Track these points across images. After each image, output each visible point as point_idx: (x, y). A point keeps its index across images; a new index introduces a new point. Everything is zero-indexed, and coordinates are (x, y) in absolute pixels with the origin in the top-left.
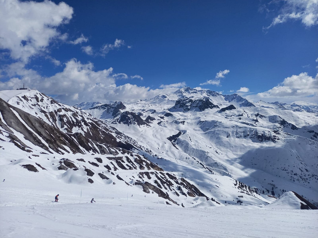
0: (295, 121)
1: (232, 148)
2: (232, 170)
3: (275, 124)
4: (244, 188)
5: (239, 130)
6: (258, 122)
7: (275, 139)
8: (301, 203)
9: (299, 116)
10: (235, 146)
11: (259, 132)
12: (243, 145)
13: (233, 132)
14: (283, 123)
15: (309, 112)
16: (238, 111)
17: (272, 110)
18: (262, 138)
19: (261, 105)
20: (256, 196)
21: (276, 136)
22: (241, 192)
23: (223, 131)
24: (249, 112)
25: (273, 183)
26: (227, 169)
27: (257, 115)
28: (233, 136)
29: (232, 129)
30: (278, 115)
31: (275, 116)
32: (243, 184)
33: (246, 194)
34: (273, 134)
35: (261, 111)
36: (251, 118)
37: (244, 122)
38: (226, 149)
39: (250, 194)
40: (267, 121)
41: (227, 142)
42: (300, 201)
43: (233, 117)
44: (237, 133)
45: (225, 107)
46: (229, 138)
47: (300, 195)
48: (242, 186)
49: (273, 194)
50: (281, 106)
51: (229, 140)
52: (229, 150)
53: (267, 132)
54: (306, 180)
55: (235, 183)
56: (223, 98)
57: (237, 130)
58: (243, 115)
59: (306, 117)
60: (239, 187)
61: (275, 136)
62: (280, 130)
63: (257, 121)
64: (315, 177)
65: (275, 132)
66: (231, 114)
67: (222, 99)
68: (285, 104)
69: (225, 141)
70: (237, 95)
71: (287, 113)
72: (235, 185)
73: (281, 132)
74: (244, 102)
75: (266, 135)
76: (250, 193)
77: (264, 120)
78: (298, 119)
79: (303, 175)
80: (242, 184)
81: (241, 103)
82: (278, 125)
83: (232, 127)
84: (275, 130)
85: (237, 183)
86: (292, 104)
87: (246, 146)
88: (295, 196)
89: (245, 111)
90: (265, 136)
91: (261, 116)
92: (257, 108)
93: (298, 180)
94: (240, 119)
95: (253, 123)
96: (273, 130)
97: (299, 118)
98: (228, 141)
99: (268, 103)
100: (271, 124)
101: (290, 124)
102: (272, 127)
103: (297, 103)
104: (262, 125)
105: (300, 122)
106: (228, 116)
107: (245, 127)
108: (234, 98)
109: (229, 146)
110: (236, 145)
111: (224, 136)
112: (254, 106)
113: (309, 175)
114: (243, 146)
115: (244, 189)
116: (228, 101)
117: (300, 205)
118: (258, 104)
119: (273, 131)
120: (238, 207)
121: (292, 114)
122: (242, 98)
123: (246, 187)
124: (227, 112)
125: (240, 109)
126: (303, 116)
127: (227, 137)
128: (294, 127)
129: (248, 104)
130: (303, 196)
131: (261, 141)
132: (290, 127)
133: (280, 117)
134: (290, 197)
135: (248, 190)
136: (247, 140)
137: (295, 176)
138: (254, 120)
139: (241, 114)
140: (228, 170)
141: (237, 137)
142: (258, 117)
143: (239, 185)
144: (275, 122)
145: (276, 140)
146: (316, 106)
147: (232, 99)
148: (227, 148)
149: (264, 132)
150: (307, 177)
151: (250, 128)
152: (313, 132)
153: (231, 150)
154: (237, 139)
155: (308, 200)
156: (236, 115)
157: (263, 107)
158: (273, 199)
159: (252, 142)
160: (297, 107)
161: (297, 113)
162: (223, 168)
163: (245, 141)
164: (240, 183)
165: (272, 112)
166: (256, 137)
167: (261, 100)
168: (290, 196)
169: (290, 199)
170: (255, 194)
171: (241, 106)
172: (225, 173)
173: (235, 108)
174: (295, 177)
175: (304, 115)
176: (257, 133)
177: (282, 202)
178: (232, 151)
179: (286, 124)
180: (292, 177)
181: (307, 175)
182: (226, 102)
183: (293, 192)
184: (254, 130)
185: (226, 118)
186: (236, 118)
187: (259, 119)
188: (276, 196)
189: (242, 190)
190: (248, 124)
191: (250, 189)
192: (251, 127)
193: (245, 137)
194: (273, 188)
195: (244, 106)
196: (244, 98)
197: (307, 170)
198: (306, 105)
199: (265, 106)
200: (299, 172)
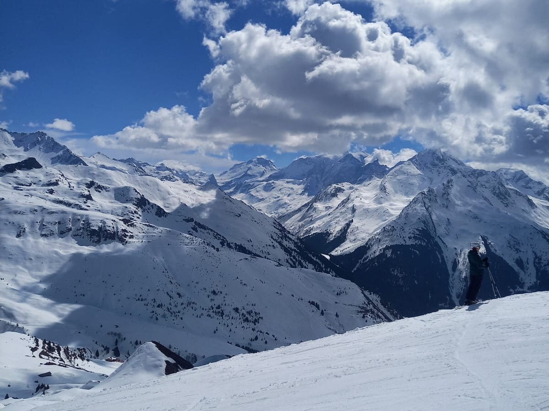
0: (164, 199)
1: (28, 264)
2: (26, 316)
3: (125, 205)
4: (55, 354)
5: (48, 218)
6: (91, 199)
7: (126, 236)
8: (167, 362)
9: (171, 191)
10: (38, 257)
11: (93, 223)
12: (56, 253)
13: (32, 224)
14: (142, 202)
15: (187, 183)
16: (47, 174)
17: (121, 174)
18: (99, 236)
19: (100, 163)
20: (80, 366)
21: (126, 231)
22: (47, 364)
23: (7, 220)
24: (72, 178)
25: (117, 331)
26: (15, 313)
27: (90, 185)
28: (33, 232)
29: (31, 216)
30: (132, 186)
31: (127, 189)
32: (52, 344)
33: (59, 365)
34: (122, 226)
35: (98, 176)
36: (76, 190)
37: (61, 199)
38: (12, 267)
39: (69, 363)
40: (110, 197)
41: (18, 247)
42: (164, 358)
43: (33, 186)
44: (42, 226)
45: (14, 161)
46: (22, 239)
47: (166, 345)
48: (51, 350)
49: (117, 353)
50: (138, 167)
51: (23, 242)
52: (20, 267)
53: (109, 223)
54: (178, 314)
55: (34, 346)
56: (10, 138)
57: (43, 220)
58: (59, 183)
59: (182, 193)
60: (42, 353)
61: (124, 231)
62: (135, 218)
63: (89, 197)
64: (192, 305)
65: (126, 221)
66: (29, 180)
67: (6, 141)
68: (146, 164)
69: (13, 246)
70: (46, 134)
71: (149, 183)
72: (33, 350)
73: (138, 222)
74: (61, 153)
75: (108, 228)
76: (67, 362)
77: (105, 197)
78: (169, 196)
79: (173, 305)
80: (49, 344)
81: (54, 155)
82: (132, 207)
83: (31, 212)
84: (126, 217)
85: (37, 345)
86: (158, 164)
87: (64, 256)
88: (156, 349)
89: (63, 175)
90: (106, 231)
91: (99, 188)
92: (92, 169)
93: (164, 316)
94: (51, 192)
95: (80, 202)
96: (122, 218)
97: (169, 194)
98: (21, 245)
99: (114, 159)
100: (118, 205)
101: (153, 205)
102: (120, 211)
103: (167, 164)
104: (100, 208)
105: (171, 203)
106: (23, 185)
107: (63, 212)
108: (39, 142)
109: (21, 258)
110: (41, 254)
111: (9, 234)
112: (85, 164)
113: (182, 304)
114: (55, 255)
115: (54, 356)
116: (22, 148)
117: (164, 365)
118: (93, 160)
119: (123, 220)
120: (38, 401)
121: (157, 184)
122: (57, 144)
123: (59, 350)
124: (20, 174)
125: (50, 170)
126: (177, 190)
127: (18, 236)
128: (160, 212)
129: (70, 159)
130: (170, 347)
131: (98, 242)
132: (154, 211)
133: (136, 191)
134: (148, 354)
135: (63, 355)
136: (67, 241)
137: (160, 309)
138: (82, 196)
139: (54, 180)
140: (17, 317)
141: (42, 235)
142: (92, 190)
143: (43, 347)
144: (127, 201)
145: (127, 239)
146: (197, 172)
147: (34, 144)
148: (17, 262)
149: (104, 223)
150: (180, 308)
151: (74, 214)
152: (192, 220)
153: (26, 267)
154: (42, 241)
155: (179, 352)
156: (42, 183)
157: (103, 167)
158: (117, 365)
159: (77, 246)
160: (167, 172)
161: (166, 185)
162: (3, 314)
163: (60, 244)
164: (44, 342)
165: (121, 180)
166: (86, 233)
167: (99, 153)
168: (148, 352)
169: (148, 356)
170: (78, 361)
171: (54, 161)
172: (8, 324)
173: (39, 166)
174: (160, 311)
175: (178, 188)
176: (89, 224)
177: (133, 367)
178: (29, 269)
179: (147, 206)
180: (153, 312)
181: (179, 305)
182: (16, 151)
183: (154, 342)
184: (82, 218)
185: (16, 188)
186: (41, 191)
187: (95, 196)
188: (122, 356)
189: (50, 359)
190: (69, 205)
191: (68, 353)
192: (75, 210)
193: (62, 234)
194: (117, 342)
195: (61, 162)
196: (62, 143)
197: (179, 294)
198: (182, 168)
199: (107, 165)
200: (165, 300)
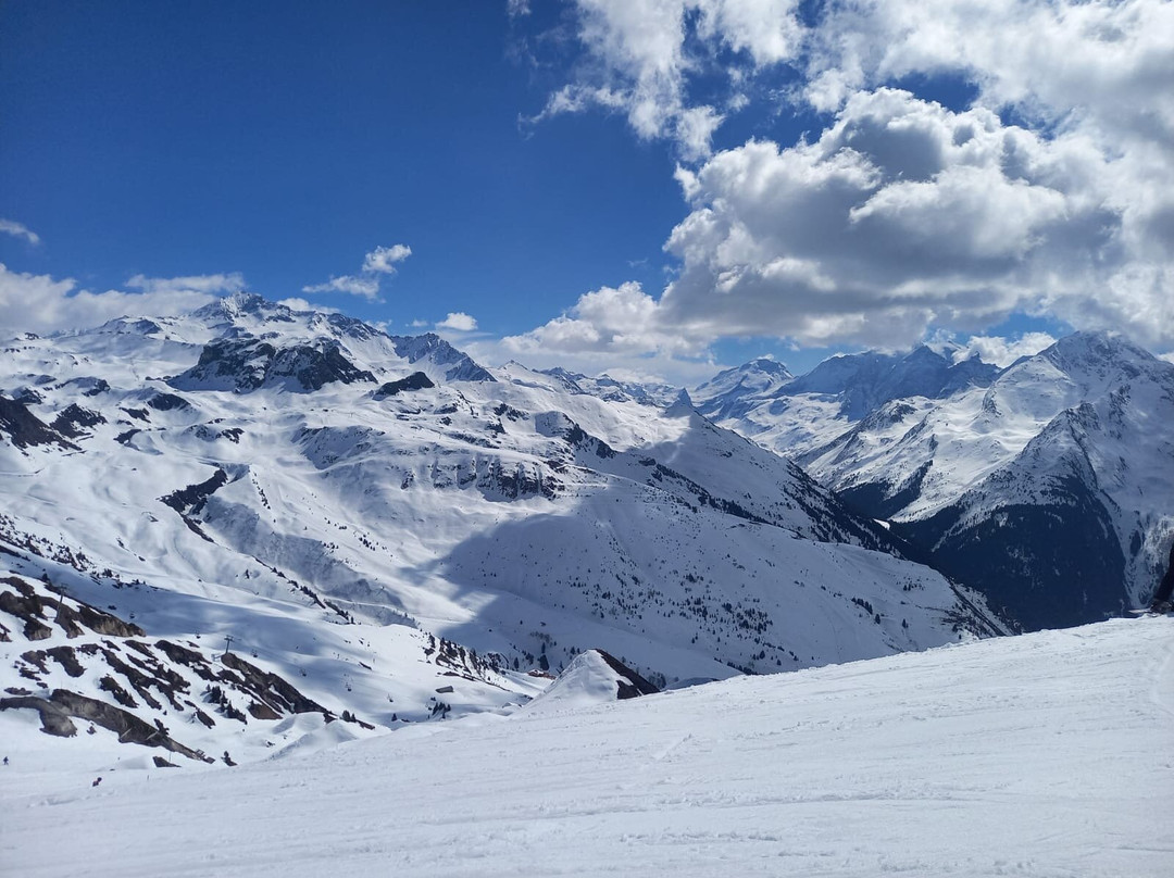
0: (608, 430)
1: (418, 526)
2: (417, 603)
3: (551, 439)
4: (458, 660)
5: (444, 461)
6: (503, 432)
7: (553, 487)
8: (619, 682)
9: (618, 416)
10: (431, 518)
11: (506, 467)
12: (456, 512)
13: (423, 469)
14: (576, 435)
15: (644, 404)
16: (441, 396)
17: (545, 395)
18: (514, 486)
19: (513, 378)
20: (492, 680)
21: (554, 480)
22: (446, 674)
23: (389, 464)
24: (475, 400)
25: (544, 630)
26: (402, 598)
27: (500, 411)
28: (423, 481)
29: (421, 457)
30: (562, 411)
31: (553, 415)
32: (453, 646)
33: (464, 677)
34: (548, 472)
35: (512, 396)
36: (482, 418)
37: (461, 432)
38: (398, 531)
39: (476, 675)
40: (530, 429)
41: (404, 502)
42: (616, 676)
43: (423, 414)
44: (436, 472)
45: (396, 378)
46: (408, 491)
47: (617, 656)
48: (452, 653)
49: (544, 664)
50: (571, 382)
51: (411, 495)
52: (407, 532)
53: (529, 467)
54: (634, 610)
55: (428, 646)
56: (391, 345)
57: (437, 463)
58: (458, 408)
59: (636, 419)
60: (440, 657)
61: (550, 478)
62: (567, 460)
63: (499, 429)
64: (656, 597)
65: (552, 465)
66: (417, 405)
67: (385, 349)
68: (579, 377)
69: (397, 501)
70: (438, 337)
71: (585, 405)
72: (428, 652)
73: (570, 466)
74: (459, 364)
75: (527, 475)
76: (474, 673)
77: (522, 428)
78: (616, 425)
79: (627, 595)
80: (448, 645)
81: (450, 367)
82: (561, 442)
83: (420, 451)
84: (554, 458)
85: (433, 646)
86: (599, 376)
87: (466, 516)
88: (603, 662)
89: (462, 397)
90: (524, 479)
91: (514, 415)
92: (502, 386)
93: (613, 612)
94: (447, 421)
95: (487, 435)
96: (547, 460)
97: (617, 422)
98: (407, 499)
99: (534, 370)
100: (541, 440)
101: (593, 440)
102: (545, 449)
103: (614, 375)
104: (515, 445)
105: (620, 435)
106: (409, 412)
107: (465, 451)
108: (429, 350)
109: (407, 518)
110: (435, 513)
111: (392, 483)
112: (493, 380)
113: (641, 594)
114: (454, 515)
115: (456, 663)
116: (406, 359)
117: (616, 688)
118: (504, 373)
119: (548, 463)
120: (437, 727)
121: (598, 407)
122: (453, 351)
123: (463, 654)
124: (405, 396)
125: (445, 390)
126: (628, 416)
127: (404, 486)
128: (604, 450)
129: (474, 373)
130: (624, 660)
131: (513, 497)
132: (595, 448)
133: (567, 418)
134: (592, 669)
135: (469, 664)
136: (470, 494)
137: (606, 600)
138: (490, 427)
139: (450, 405)
140: (405, 604)
141: (437, 486)
142: (504, 417)
143: (441, 649)
144: (554, 434)
145: (556, 491)
146: (660, 387)
147: (422, 353)
148: (403, 524)
149: (522, 467)
150: (637, 600)
151: (480, 455)
152: (652, 462)
153: (415, 532)
154: (436, 493)
155: (638, 669)
156: (434, 409)
157: (518, 382)
158: (543, 683)
159: (484, 501)
160: (613, 388)
161: (612, 407)
162: (386, 599)
163: (461, 498)
164: (442, 642)
165: (544, 401)
166: (496, 482)
167: (512, 362)
168: (591, 665)
169: (591, 673)
170: (490, 673)
171: (452, 375)
172: (394, 613)
173: (430, 385)
174: (605, 603)
175: (630, 412)
176: (500, 468)
177: (569, 686)
178: (420, 535)
179: (584, 441)
180: (596, 605)
181: (636, 595)
182: (399, 363)
183: (599, 651)
184: (490, 460)
185: (399, 417)
186: (433, 420)
187: (508, 425)
188: (552, 670)
189: (451, 667)
190: (472, 440)
191: (476, 660)
192: (481, 449)
193: (463, 483)
194: (544, 647)
195: (460, 378)
196: (461, 351)
197: (635, 579)
198: (636, 381)
199: (525, 379)
200: (613, 587)
